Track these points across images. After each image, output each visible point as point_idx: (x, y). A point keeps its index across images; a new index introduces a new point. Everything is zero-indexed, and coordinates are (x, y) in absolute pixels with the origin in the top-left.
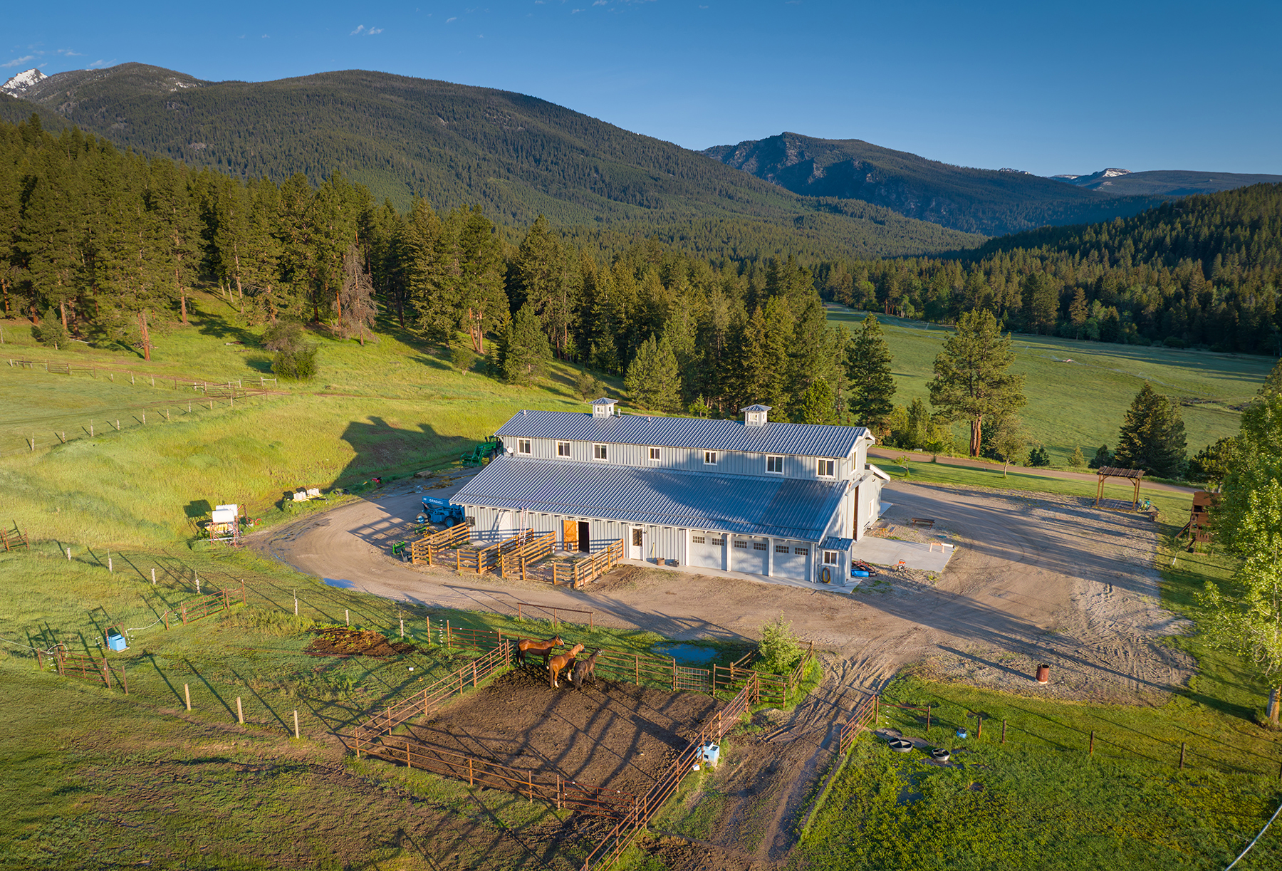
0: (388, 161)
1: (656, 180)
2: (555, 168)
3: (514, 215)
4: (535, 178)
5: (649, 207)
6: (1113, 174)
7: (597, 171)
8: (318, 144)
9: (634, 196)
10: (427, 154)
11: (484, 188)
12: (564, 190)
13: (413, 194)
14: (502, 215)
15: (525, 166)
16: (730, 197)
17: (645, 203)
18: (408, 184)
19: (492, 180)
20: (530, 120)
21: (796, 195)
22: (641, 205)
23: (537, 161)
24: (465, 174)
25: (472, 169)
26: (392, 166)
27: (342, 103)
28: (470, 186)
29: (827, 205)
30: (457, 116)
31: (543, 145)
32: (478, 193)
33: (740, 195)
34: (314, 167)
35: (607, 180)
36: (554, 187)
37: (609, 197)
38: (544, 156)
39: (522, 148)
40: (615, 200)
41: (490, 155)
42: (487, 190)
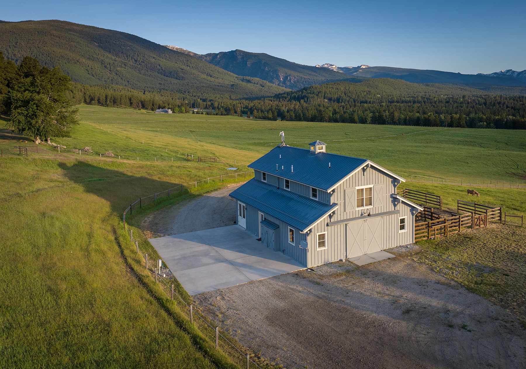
0: (78, 61)
1: (182, 69)
2: (143, 64)
3: (128, 82)
4: (135, 68)
5: (180, 80)
6: (364, 67)
7: (160, 66)
8: (49, 54)
9: (174, 75)
10: (92, 58)
11: (116, 72)
12: (147, 73)
13: (89, 74)
14: (124, 82)
15: (131, 63)
16: (211, 76)
17: (178, 78)
18: (87, 70)
19: (119, 69)
20: (132, 45)
21: (235, 75)
22: (177, 79)
23: (136, 61)
24: (108, 66)
25: (111, 65)
26: (80, 63)
27: (54, 36)
28: (110, 71)
29: (246, 79)
30: (102, 42)
31: (138, 55)
32: (114, 74)
33: (214, 75)
34: (49, 63)
35: (164, 69)
36: (143, 72)
37: (164, 76)
38: (139, 59)
39: (129, 56)
40: (167, 77)
41: (117, 59)
42: (118, 73)
